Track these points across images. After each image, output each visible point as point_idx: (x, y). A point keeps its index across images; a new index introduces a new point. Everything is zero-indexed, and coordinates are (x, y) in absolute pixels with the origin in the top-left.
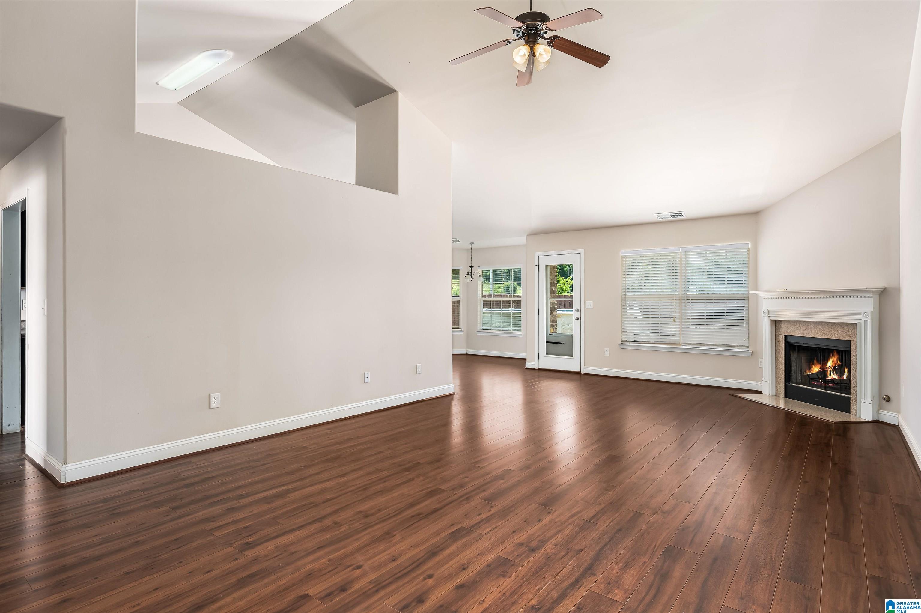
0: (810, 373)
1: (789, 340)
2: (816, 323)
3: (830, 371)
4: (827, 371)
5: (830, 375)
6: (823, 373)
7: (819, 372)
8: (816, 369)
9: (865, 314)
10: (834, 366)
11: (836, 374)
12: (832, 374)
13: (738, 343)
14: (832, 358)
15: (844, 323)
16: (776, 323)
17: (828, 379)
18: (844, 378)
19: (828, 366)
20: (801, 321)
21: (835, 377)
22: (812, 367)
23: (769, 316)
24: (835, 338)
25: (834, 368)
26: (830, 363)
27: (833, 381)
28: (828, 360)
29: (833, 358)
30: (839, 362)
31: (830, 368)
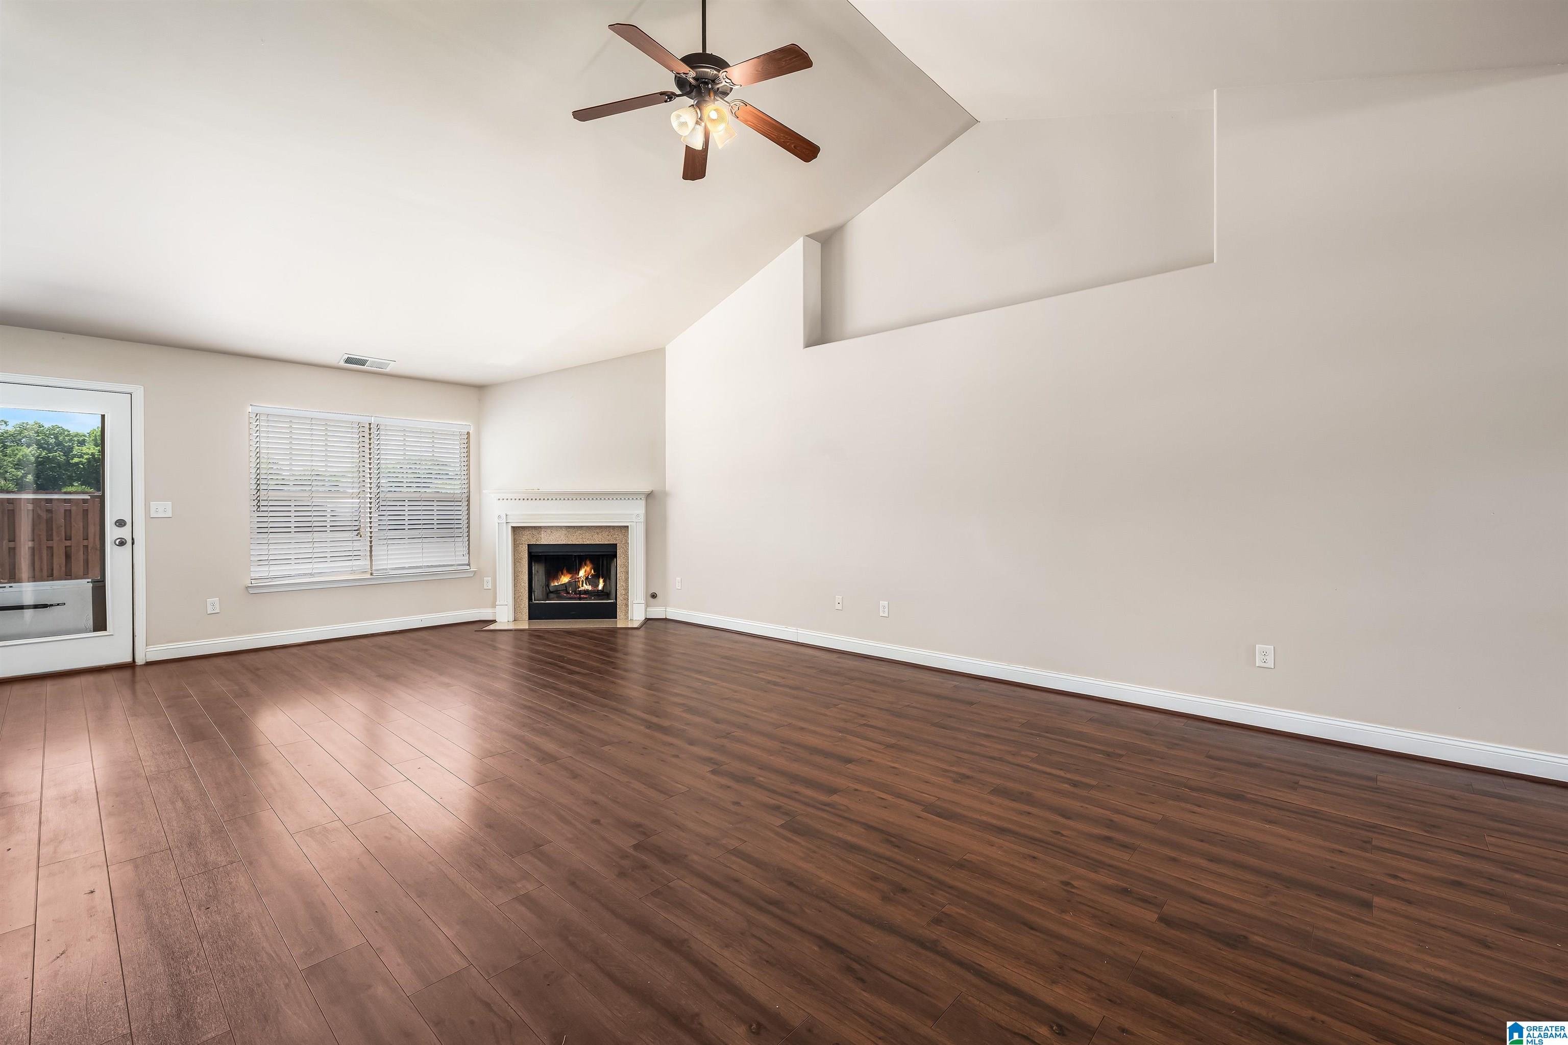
0: (558, 583)
1: (534, 550)
2: (574, 527)
3: (583, 581)
4: (579, 581)
5: (582, 586)
6: (574, 584)
7: (569, 582)
8: (565, 579)
9: (638, 515)
10: (587, 576)
11: (589, 585)
12: (584, 584)
13: (456, 562)
14: (584, 568)
15: (609, 527)
16: (516, 530)
17: (580, 589)
18: (600, 589)
19: (580, 576)
20: (553, 527)
21: (588, 587)
22: (561, 577)
23: (507, 521)
24: (599, 543)
25: (587, 578)
26: (582, 573)
27: (586, 592)
28: (579, 570)
29: (586, 567)
30: (593, 571)
31: (582, 579)
